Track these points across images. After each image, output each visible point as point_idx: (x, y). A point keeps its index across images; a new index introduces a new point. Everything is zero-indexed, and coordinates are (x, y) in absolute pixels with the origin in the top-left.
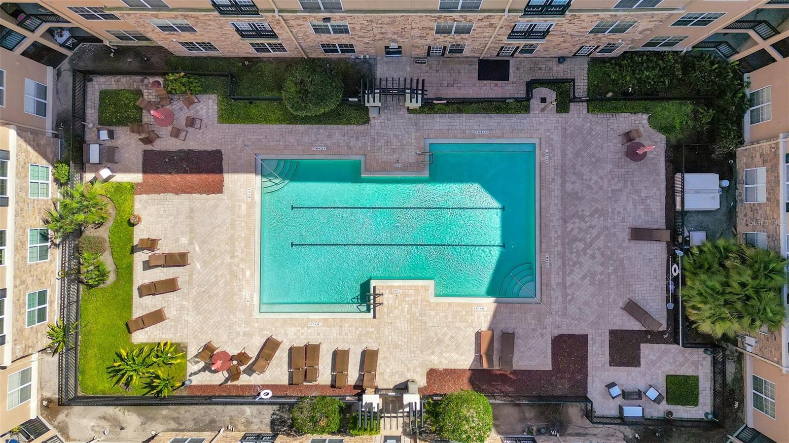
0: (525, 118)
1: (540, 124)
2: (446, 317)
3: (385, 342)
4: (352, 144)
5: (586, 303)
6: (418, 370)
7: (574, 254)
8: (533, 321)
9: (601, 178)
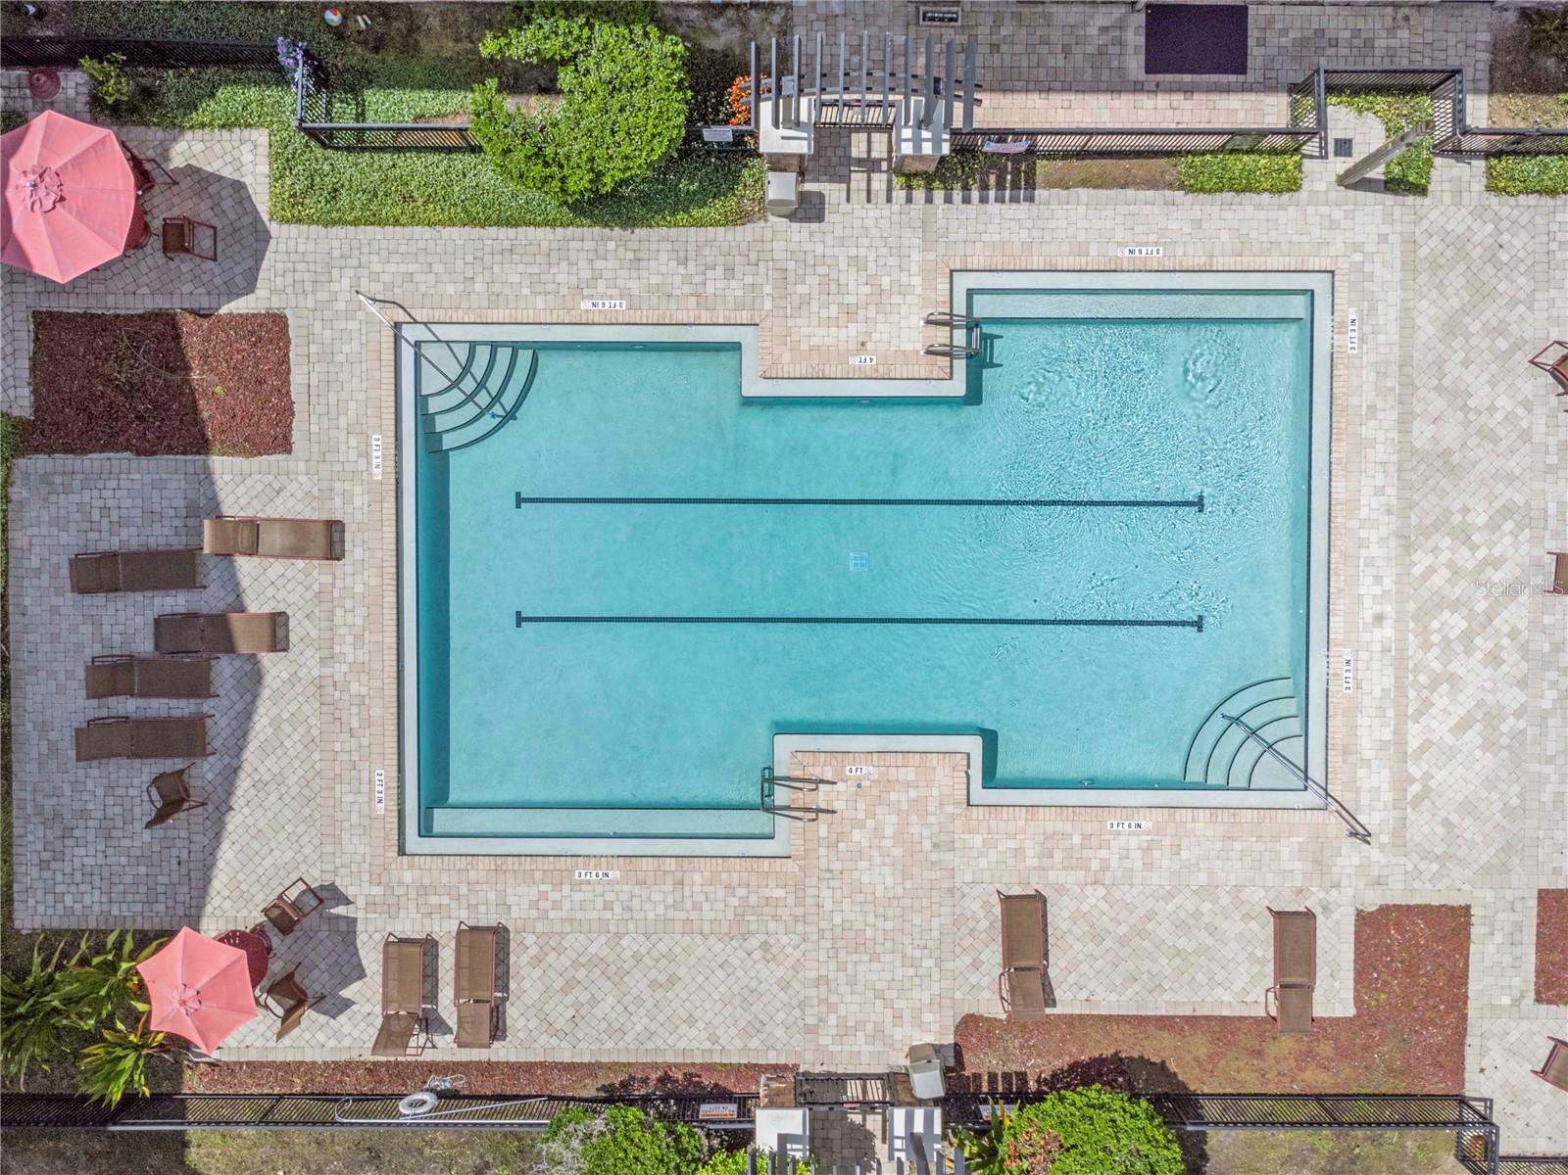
0: (1282, 207)
1: (1333, 225)
2: (1019, 853)
3: (821, 931)
4: (710, 289)
5: (1467, 807)
6: (928, 1017)
7: (1435, 651)
8: (1298, 865)
9: (1528, 406)
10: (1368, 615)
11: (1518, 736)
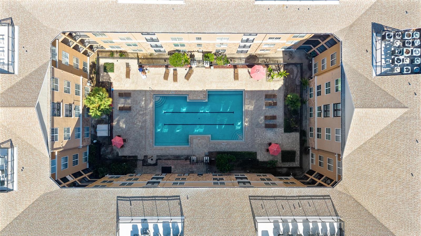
10: (149, 114)
11: (134, 102)
